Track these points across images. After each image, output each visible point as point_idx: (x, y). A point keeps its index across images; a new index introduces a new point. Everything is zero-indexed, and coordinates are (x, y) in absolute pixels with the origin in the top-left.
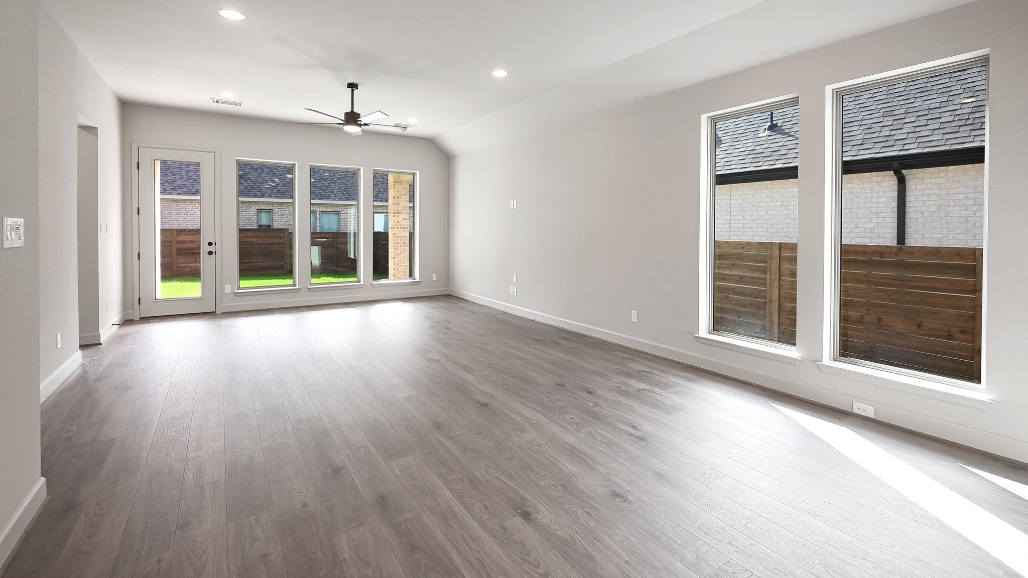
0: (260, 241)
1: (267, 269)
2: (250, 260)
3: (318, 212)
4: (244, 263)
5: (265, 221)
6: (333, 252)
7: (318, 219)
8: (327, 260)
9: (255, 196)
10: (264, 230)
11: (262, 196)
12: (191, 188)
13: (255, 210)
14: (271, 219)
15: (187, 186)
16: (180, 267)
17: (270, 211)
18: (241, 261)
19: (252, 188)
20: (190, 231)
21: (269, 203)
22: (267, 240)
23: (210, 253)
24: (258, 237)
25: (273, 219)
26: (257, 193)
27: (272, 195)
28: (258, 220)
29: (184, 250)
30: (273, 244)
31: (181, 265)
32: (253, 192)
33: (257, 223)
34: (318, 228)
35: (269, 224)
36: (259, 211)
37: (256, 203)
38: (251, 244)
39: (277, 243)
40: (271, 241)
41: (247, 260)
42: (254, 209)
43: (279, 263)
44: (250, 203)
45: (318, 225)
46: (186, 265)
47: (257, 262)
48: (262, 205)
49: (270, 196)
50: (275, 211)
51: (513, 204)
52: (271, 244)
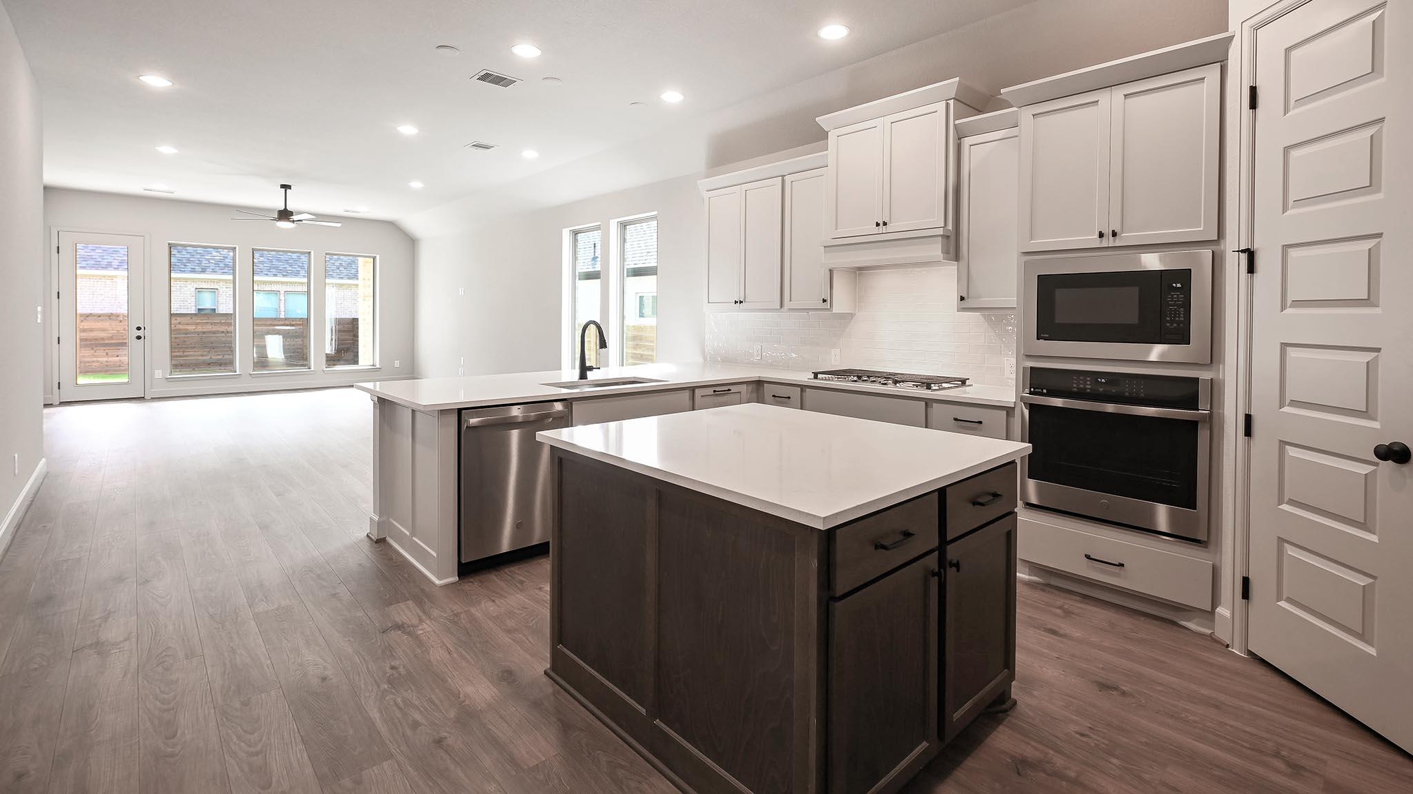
0: (200, 329)
1: (209, 364)
2: (185, 353)
3: (282, 292)
4: (177, 356)
5: (207, 303)
6: (301, 343)
7: (283, 302)
8: (294, 353)
9: (193, 271)
10: (205, 315)
11: (203, 271)
12: (100, 260)
13: (193, 289)
14: (216, 301)
15: (94, 257)
16: (85, 362)
17: (214, 290)
18: (173, 354)
19: (189, 261)
20: (100, 316)
21: (212, 281)
22: (208, 328)
23: (139, 338)
24: (197, 324)
25: (218, 302)
26: (196, 267)
27: (217, 270)
28: (197, 301)
29: (91, 340)
30: (218, 332)
31: (86, 360)
32: (190, 266)
33: (196, 306)
34: (283, 313)
35: (214, 308)
36: (199, 290)
37: (194, 280)
38: (187, 332)
39: (223, 332)
40: (215, 328)
41: (181, 354)
42: (191, 288)
43: (226, 357)
44: (186, 280)
45: (282, 309)
46: (95, 359)
47: (194, 356)
48: (203, 283)
49: (214, 271)
50: (221, 292)
51: (461, 291)
52: (214, 333)
